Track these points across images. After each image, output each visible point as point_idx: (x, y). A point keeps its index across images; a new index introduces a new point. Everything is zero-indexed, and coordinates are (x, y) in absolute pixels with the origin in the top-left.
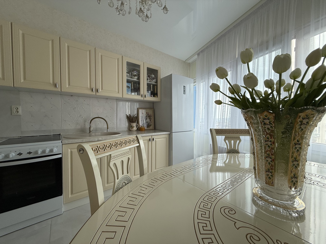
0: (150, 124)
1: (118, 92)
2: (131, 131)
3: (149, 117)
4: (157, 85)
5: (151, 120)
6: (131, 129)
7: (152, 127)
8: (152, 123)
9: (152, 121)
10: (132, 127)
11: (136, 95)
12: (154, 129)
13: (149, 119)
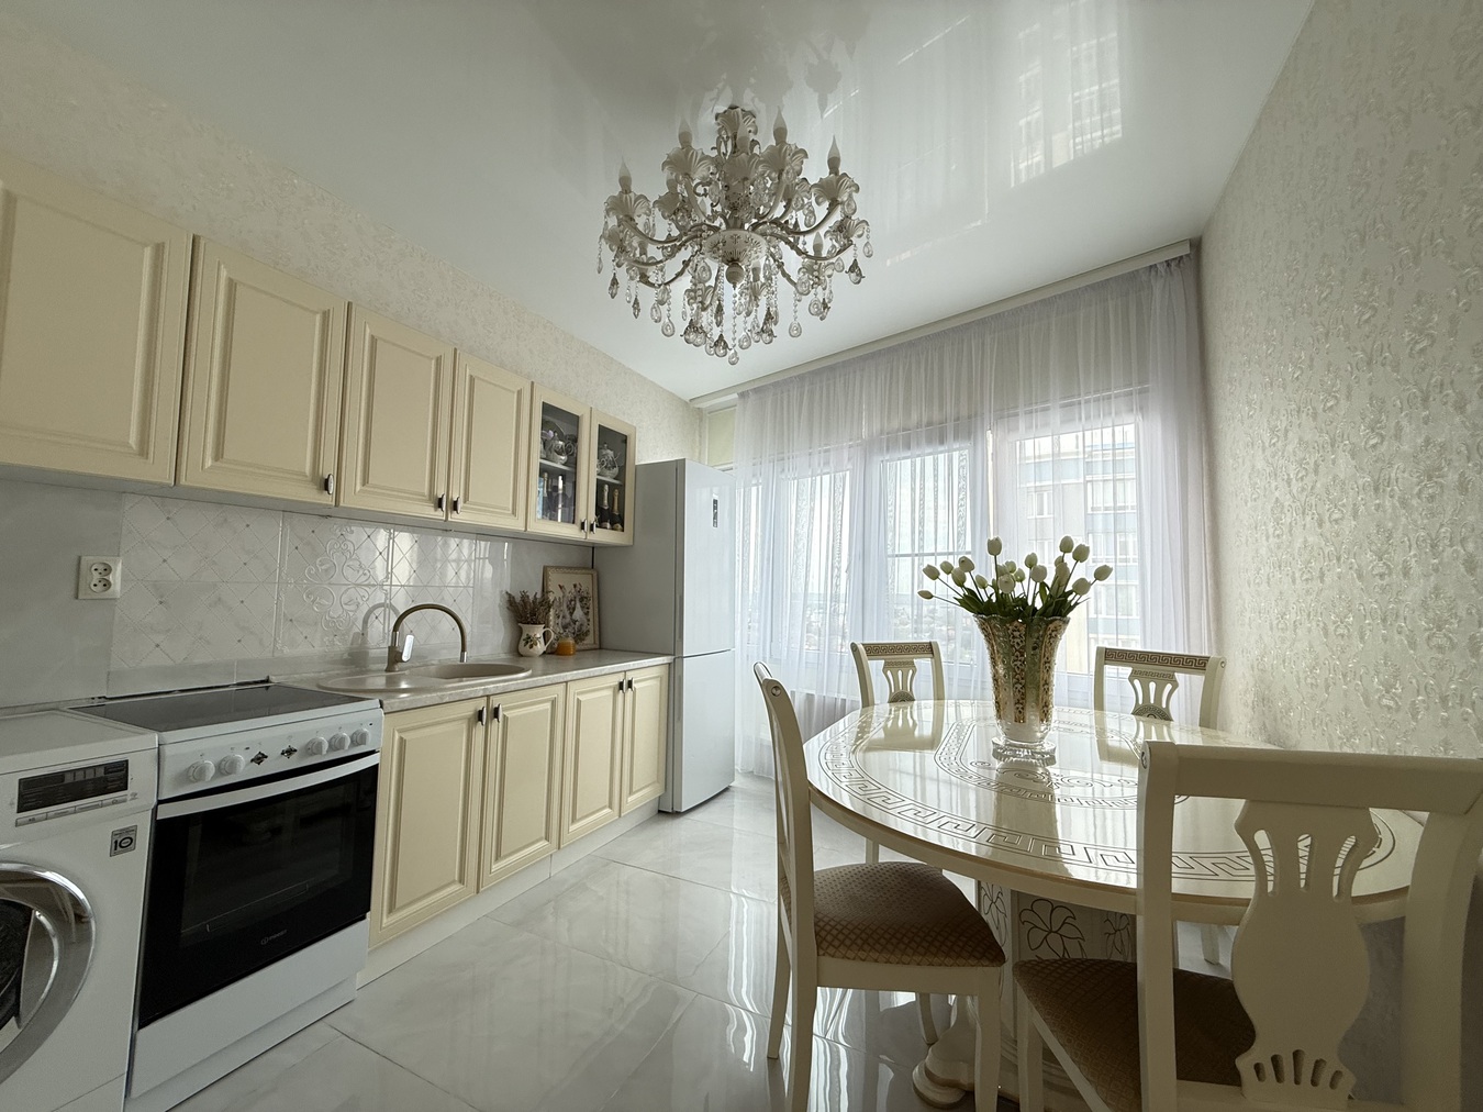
0: (584, 629)
1: (514, 513)
2: (522, 656)
3: (581, 600)
4: (622, 487)
5: (587, 614)
6: (523, 649)
7: (589, 641)
8: (591, 623)
9: (591, 616)
10: (530, 641)
11: (559, 520)
12: (597, 646)
13: (582, 607)
